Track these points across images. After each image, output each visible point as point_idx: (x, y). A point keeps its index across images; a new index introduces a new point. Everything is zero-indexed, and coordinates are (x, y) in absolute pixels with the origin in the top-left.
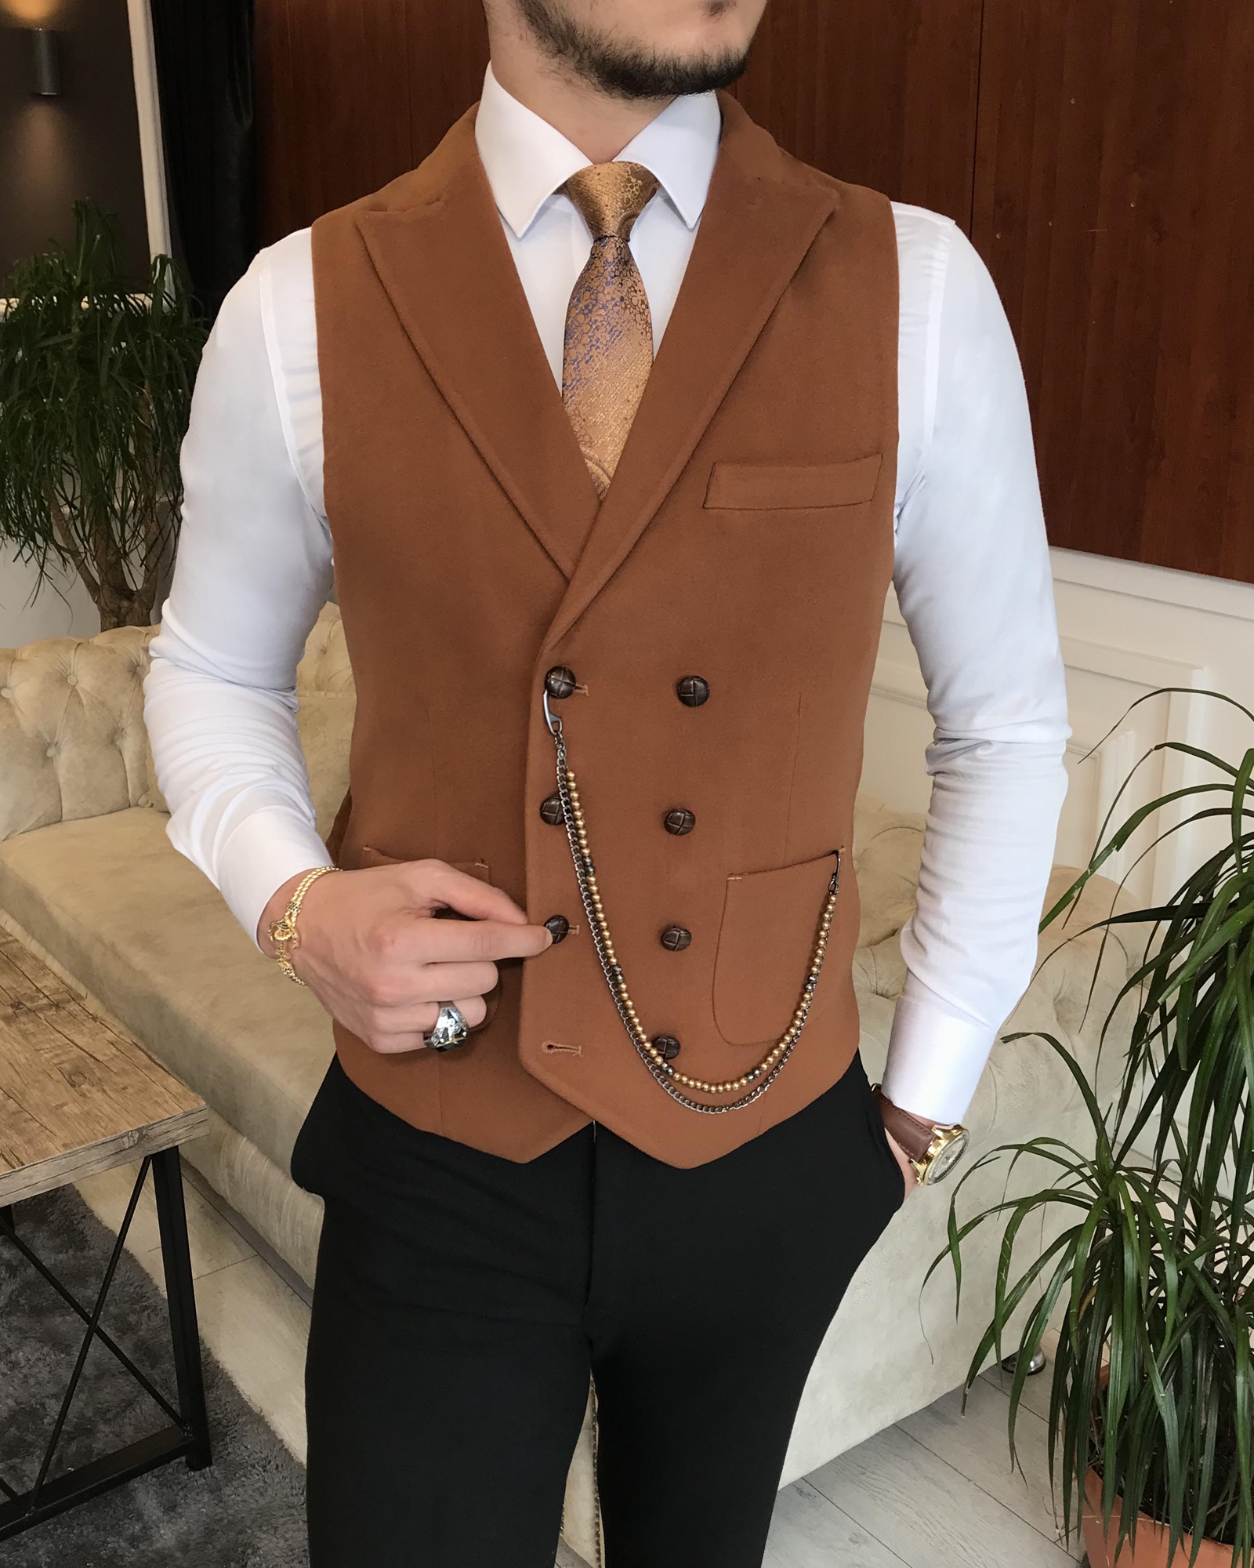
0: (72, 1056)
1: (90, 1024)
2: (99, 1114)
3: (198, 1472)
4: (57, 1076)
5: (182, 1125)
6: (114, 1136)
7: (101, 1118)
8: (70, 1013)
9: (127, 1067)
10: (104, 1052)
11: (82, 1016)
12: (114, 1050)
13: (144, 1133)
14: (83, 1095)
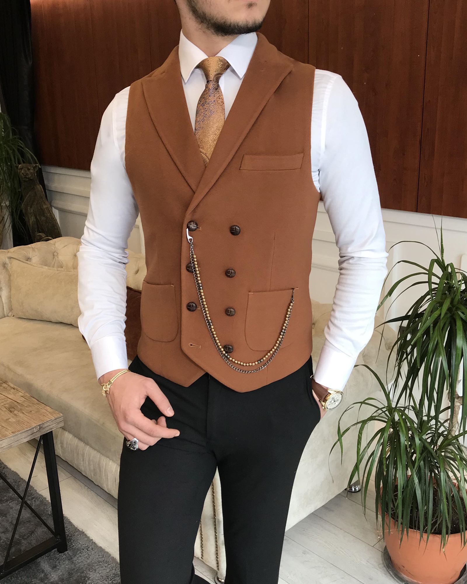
0: (8, 402)
1: (12, 390)
2: (23, 421)
3: (63, 553)
4: (5, 409)
5: (54, 423)
6: (31, 428)
7: (24, 422)
8: (4, 388)
9: (30, 404)
10: (20, 400)
11: (9, 388)
12: (24, 399)
13: (41, 426)
14: (15, 415)
